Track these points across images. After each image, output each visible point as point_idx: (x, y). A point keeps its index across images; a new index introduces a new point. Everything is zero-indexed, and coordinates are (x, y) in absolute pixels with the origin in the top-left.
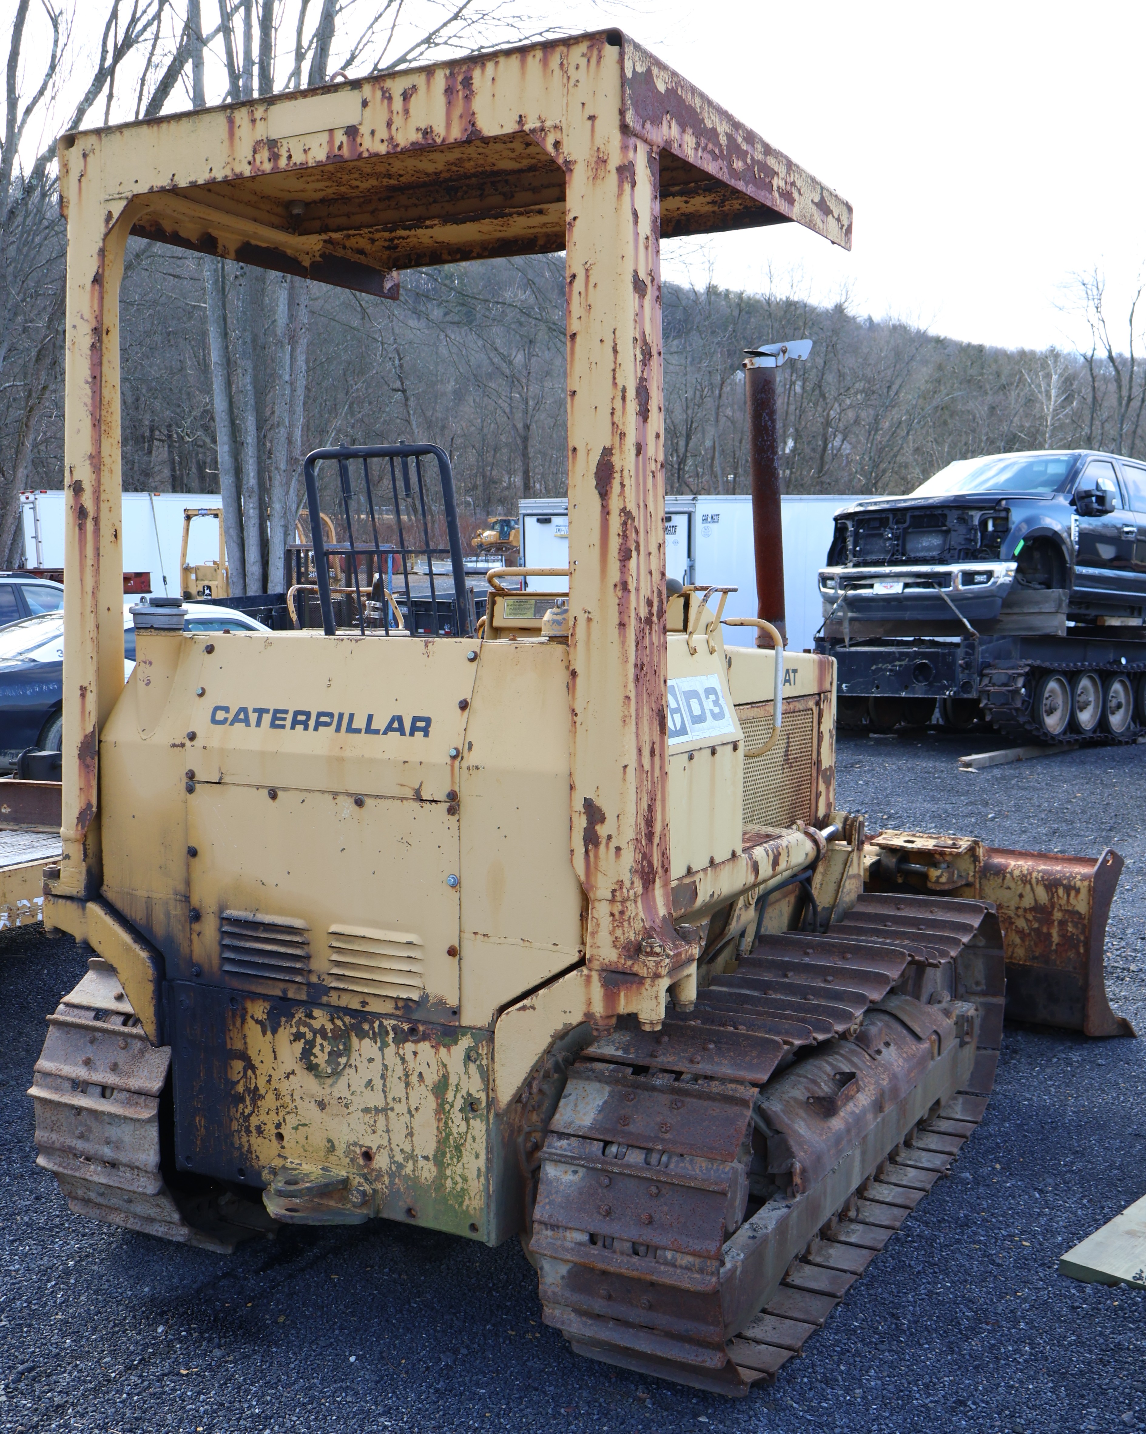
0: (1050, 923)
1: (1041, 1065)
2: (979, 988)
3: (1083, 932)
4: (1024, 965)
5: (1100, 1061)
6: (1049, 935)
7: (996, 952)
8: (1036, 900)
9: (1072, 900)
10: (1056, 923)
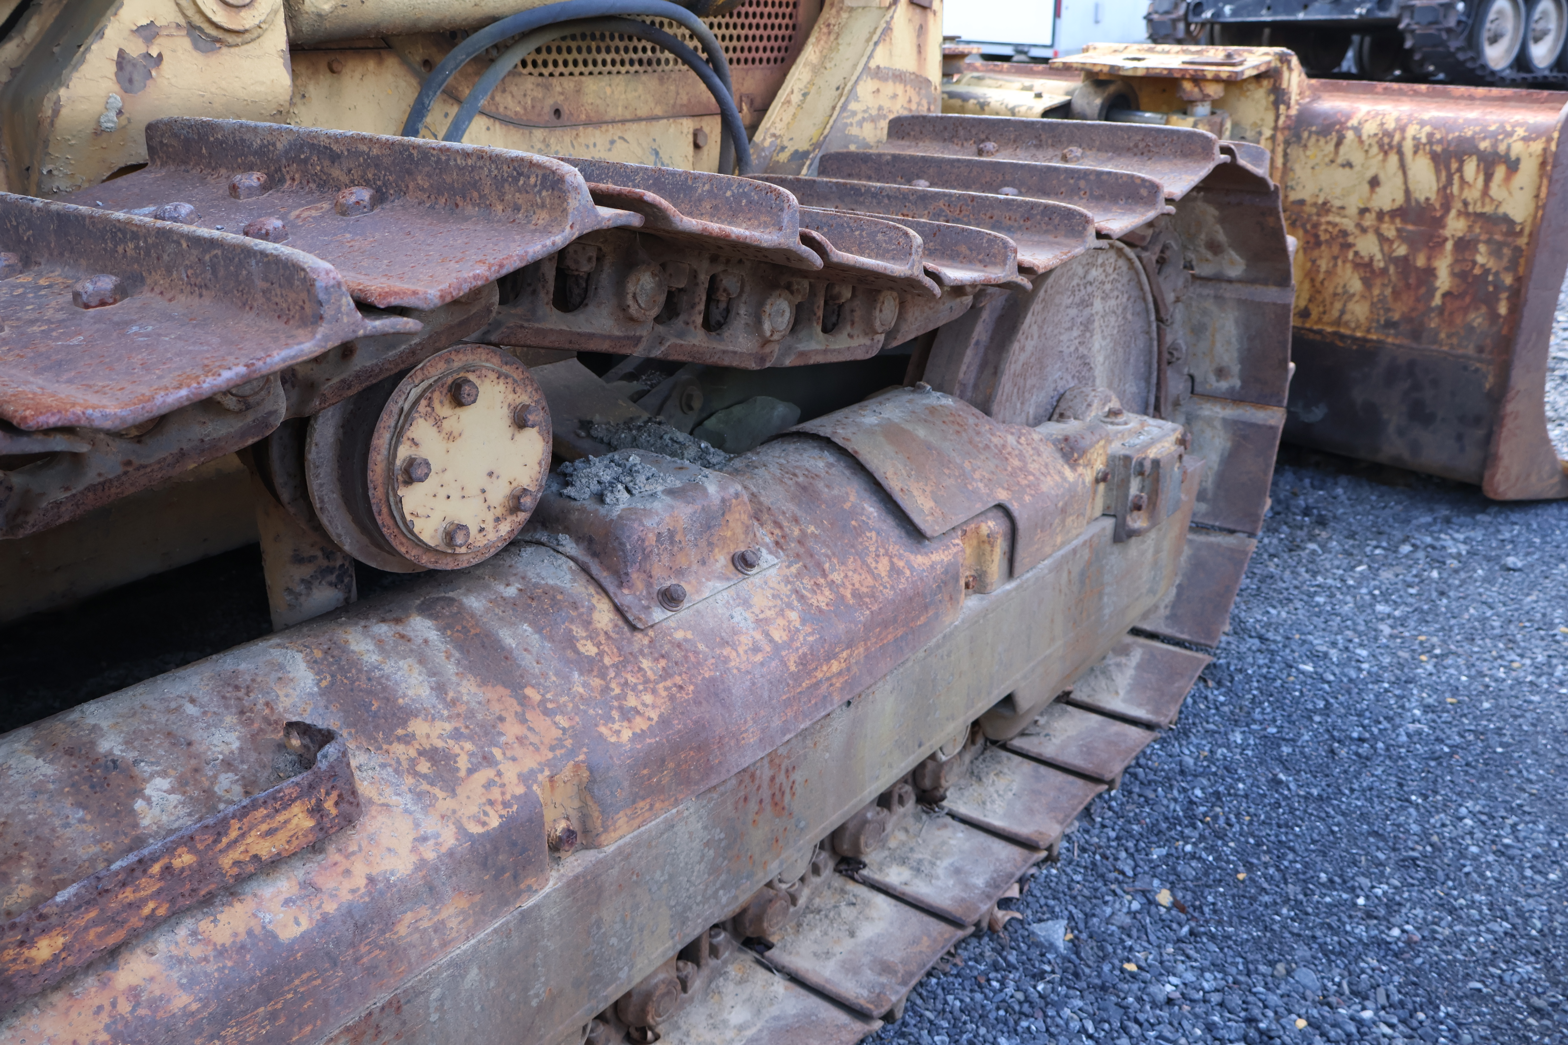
0: (1435, 244)
1: (1372, 558)
2: (1224, 385)
3: (1513, 266)
4: (1365, 340)
5: (1511, 561)
6: (1430, 272)
7: (1270, 294)
8: (1407, 192)
9: (1495, 190)
10: (1449, 245)
